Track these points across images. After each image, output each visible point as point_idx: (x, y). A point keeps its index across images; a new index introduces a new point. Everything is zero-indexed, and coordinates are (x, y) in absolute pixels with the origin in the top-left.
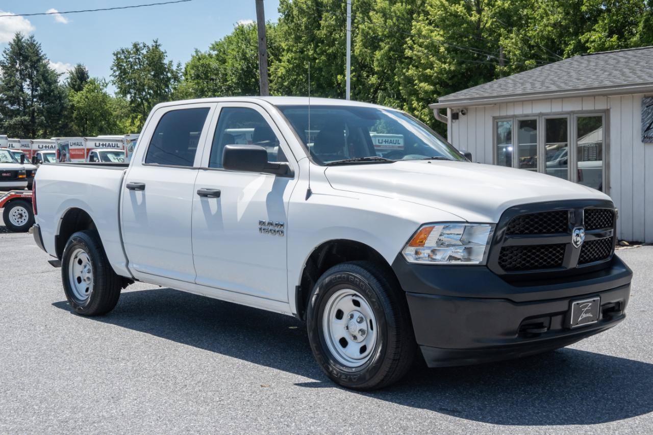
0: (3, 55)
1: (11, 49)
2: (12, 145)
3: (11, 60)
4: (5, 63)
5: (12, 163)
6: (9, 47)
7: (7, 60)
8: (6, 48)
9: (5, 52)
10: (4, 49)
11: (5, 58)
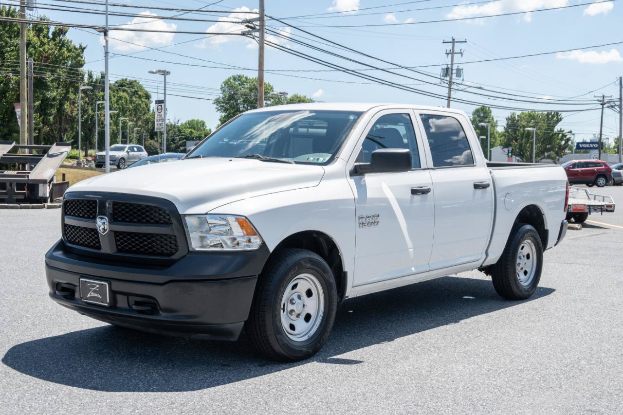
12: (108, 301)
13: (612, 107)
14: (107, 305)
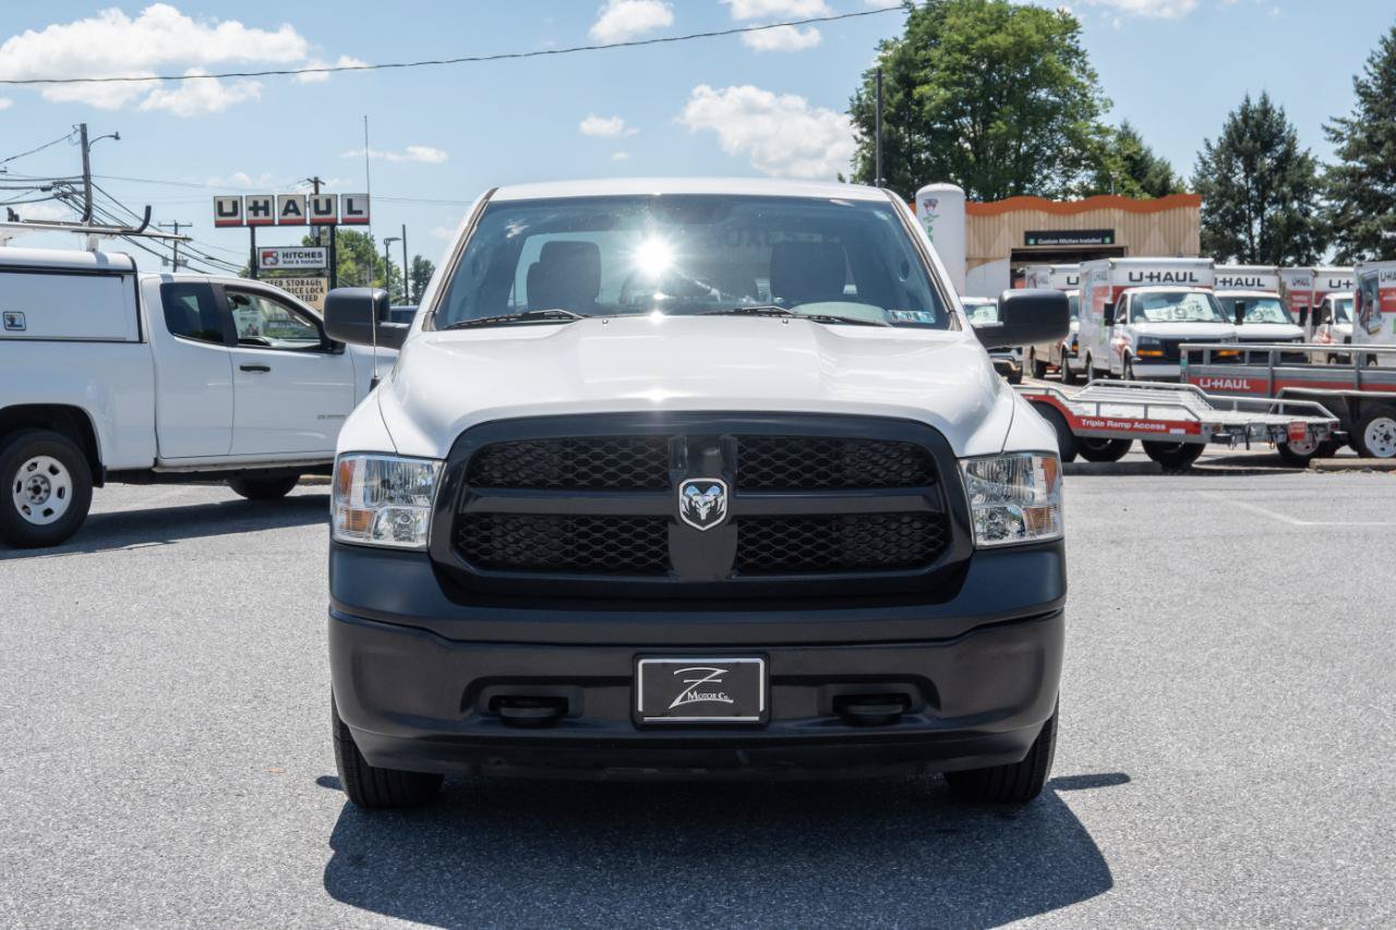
0: (1366, 68)
1: (1386, 54)
2: (1259, 280)
3: (1383, 79)
4: (1369, 87)
5: (1211, 321)
6: (1380, 48)
7: (1376, 78)
8: (1373, 52)
9: (1371, 61)
10: (1369, 55)
11: (1370, 74)
12: (762, 708)
13: (66, 196)
14: (757, 718)
